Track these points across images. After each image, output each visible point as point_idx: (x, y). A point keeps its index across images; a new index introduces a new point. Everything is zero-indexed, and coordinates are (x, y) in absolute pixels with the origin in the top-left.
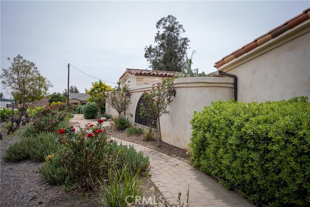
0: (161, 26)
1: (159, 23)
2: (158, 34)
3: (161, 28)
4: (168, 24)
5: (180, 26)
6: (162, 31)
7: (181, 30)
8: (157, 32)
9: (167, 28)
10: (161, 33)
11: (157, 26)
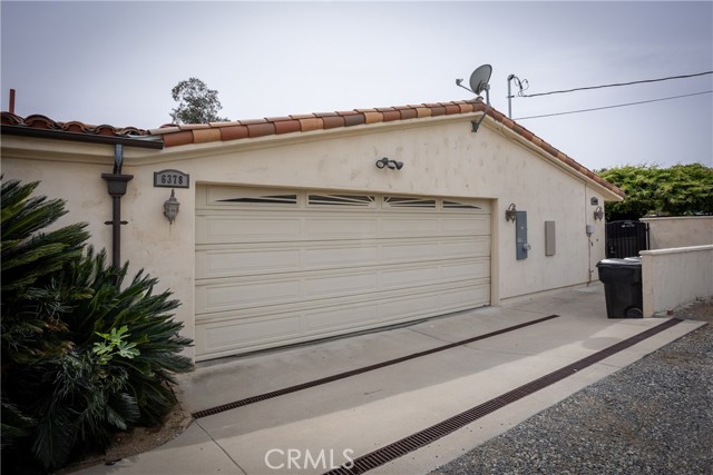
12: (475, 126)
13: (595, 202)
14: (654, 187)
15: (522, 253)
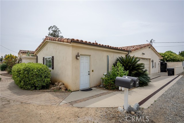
0: (51, 29)
1: (49, 28)
2: (50, 33)
3: (51, 30)
4: (53, 29)
5: (59, 31)
6: (51, 32)
7: (60, 33)
8: (49, 32)
9: (53, 31)
10: (51, 33)
11: (49, 30)
12: (149, 48)
13: (159, 59)
14: (164, 57)
15: (153, 67)
